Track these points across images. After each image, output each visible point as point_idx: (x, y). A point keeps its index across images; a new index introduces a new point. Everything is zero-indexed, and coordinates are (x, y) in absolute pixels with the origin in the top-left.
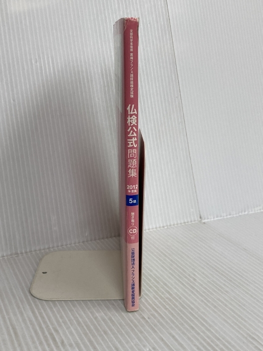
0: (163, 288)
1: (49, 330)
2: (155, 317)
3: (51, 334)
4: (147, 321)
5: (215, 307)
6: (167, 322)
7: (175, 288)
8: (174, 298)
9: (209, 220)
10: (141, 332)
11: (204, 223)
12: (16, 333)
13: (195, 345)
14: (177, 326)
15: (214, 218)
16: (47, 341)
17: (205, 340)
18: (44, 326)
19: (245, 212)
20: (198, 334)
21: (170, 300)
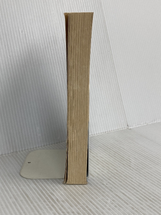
0: (112, 167)
4: (106, 186)
5: (145, 176)
6: (118, 186)
7: (119, 167)
8: (120, 172)
9: (133, 127)
10: (104, 192)
11: (130, 129)
13: (137, 198)
14: (124, 188)
15: (136, 126)
16: (48, 200)
19: (155, 121)
20: (138, 191)
21: (117, 174)
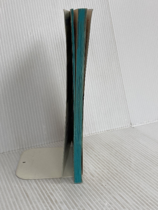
1: (47, 194)
2: (109, 185)
3: (49, 196)
4: (105, 187)
6: (116, 188)
7: (119, 167)
9: (136, 126)
11: (133, 127)
12: (28, 196)
15: (139, 124)
17: (140, 198)
18: (44, 192)
21: (117, 174)
